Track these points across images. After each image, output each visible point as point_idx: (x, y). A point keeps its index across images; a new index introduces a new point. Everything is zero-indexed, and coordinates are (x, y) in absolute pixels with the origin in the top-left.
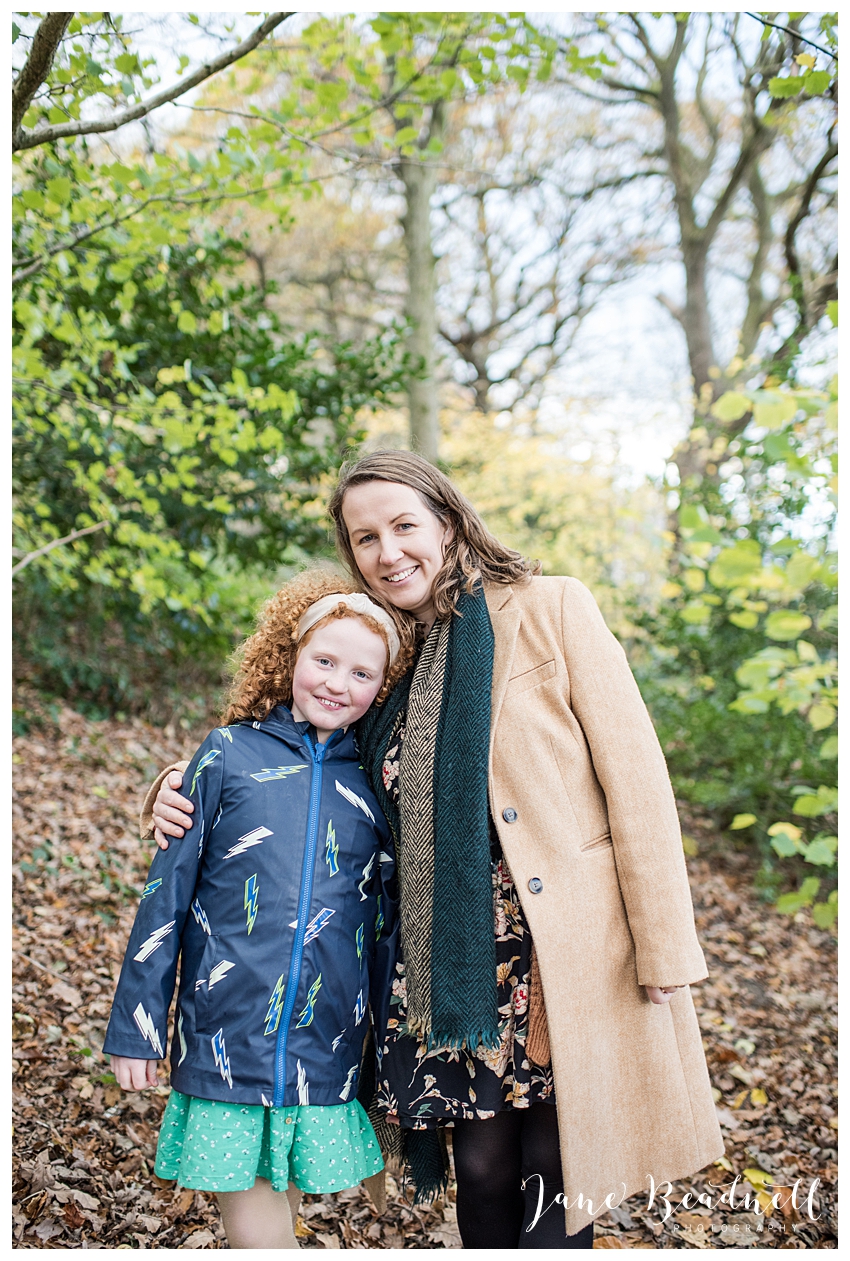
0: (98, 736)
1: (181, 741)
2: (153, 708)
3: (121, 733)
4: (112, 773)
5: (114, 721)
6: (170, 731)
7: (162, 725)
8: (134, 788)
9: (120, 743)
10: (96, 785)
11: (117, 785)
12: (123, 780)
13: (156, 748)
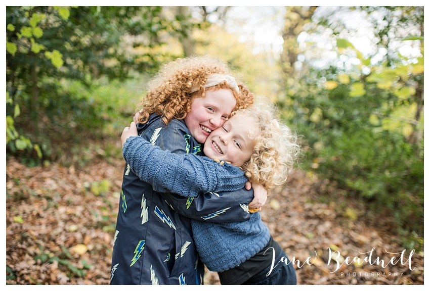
0: (31, 177)
1: (78, 175)
2: (63, 158)
3: (45, 174)
4: (30, 203)
5: (43, 166)
6: (72, 170)
7: (68, 166)
8: (42, 214)
9: (42, 180)
10: (17, 215)
11: (32, 212)
12: (36, 208)
13: (62, 182)
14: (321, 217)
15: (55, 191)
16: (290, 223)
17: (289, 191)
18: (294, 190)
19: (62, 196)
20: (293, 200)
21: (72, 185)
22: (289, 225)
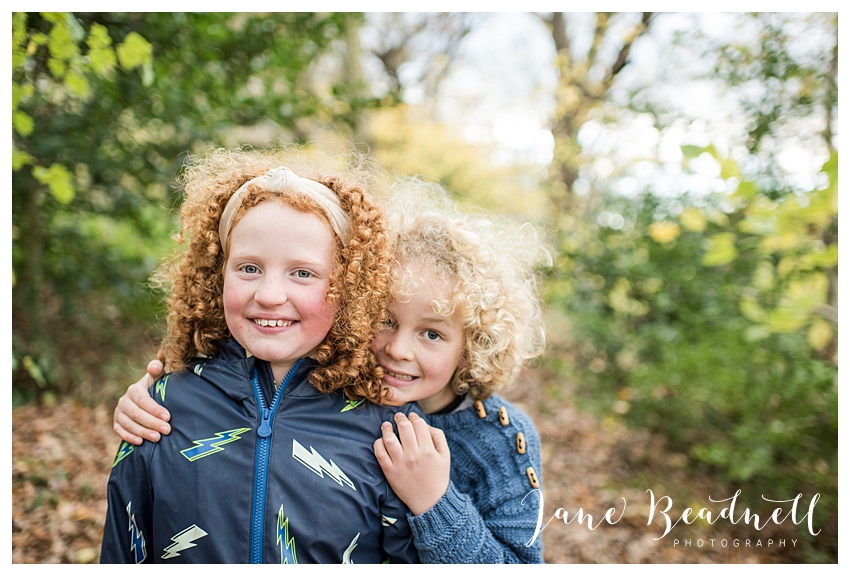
14: (635, 523)
15: (58, 463)
16: (568, 538)
17: (565, 460)
18: (577, 459)
19: (70, 477)
20: (574, 481)
21: (95, 450)
22: (568, 543)
